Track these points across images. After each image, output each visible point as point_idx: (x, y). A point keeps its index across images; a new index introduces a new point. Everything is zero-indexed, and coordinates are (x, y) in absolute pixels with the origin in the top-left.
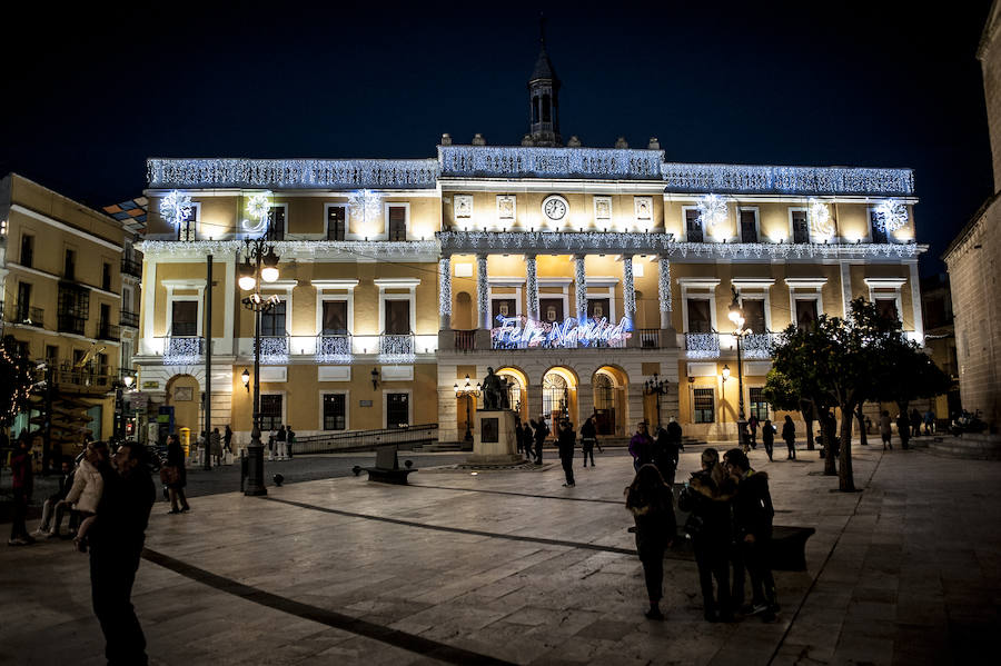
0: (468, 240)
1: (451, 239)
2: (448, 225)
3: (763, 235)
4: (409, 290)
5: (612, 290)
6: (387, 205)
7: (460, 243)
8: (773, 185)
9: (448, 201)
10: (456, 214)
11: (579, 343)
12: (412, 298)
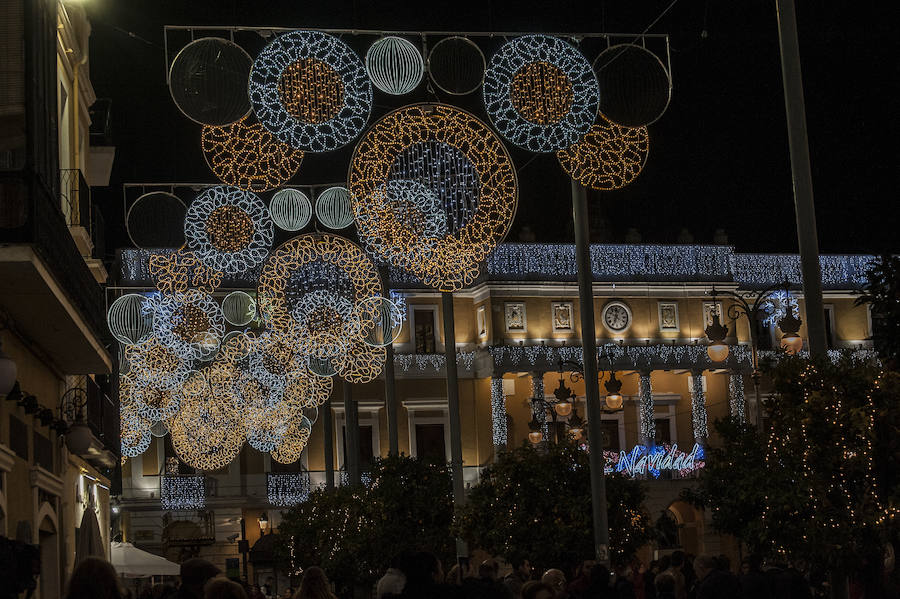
0: (524, 356)
1: (506, 355)
2: (499, 336)
3: (839, 339)
4: (442, 412)
5: (672, 409)
6: (412, 308)
7: (515, 359)
8: (850, 278)
9: (498, 309)
10: (508, 326)
11: (649, 474)
12: (446, 422)
